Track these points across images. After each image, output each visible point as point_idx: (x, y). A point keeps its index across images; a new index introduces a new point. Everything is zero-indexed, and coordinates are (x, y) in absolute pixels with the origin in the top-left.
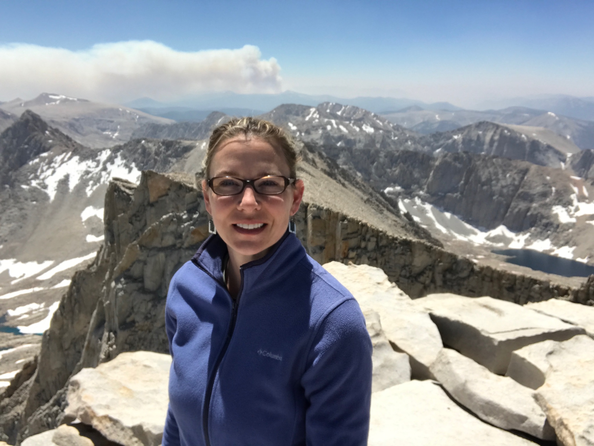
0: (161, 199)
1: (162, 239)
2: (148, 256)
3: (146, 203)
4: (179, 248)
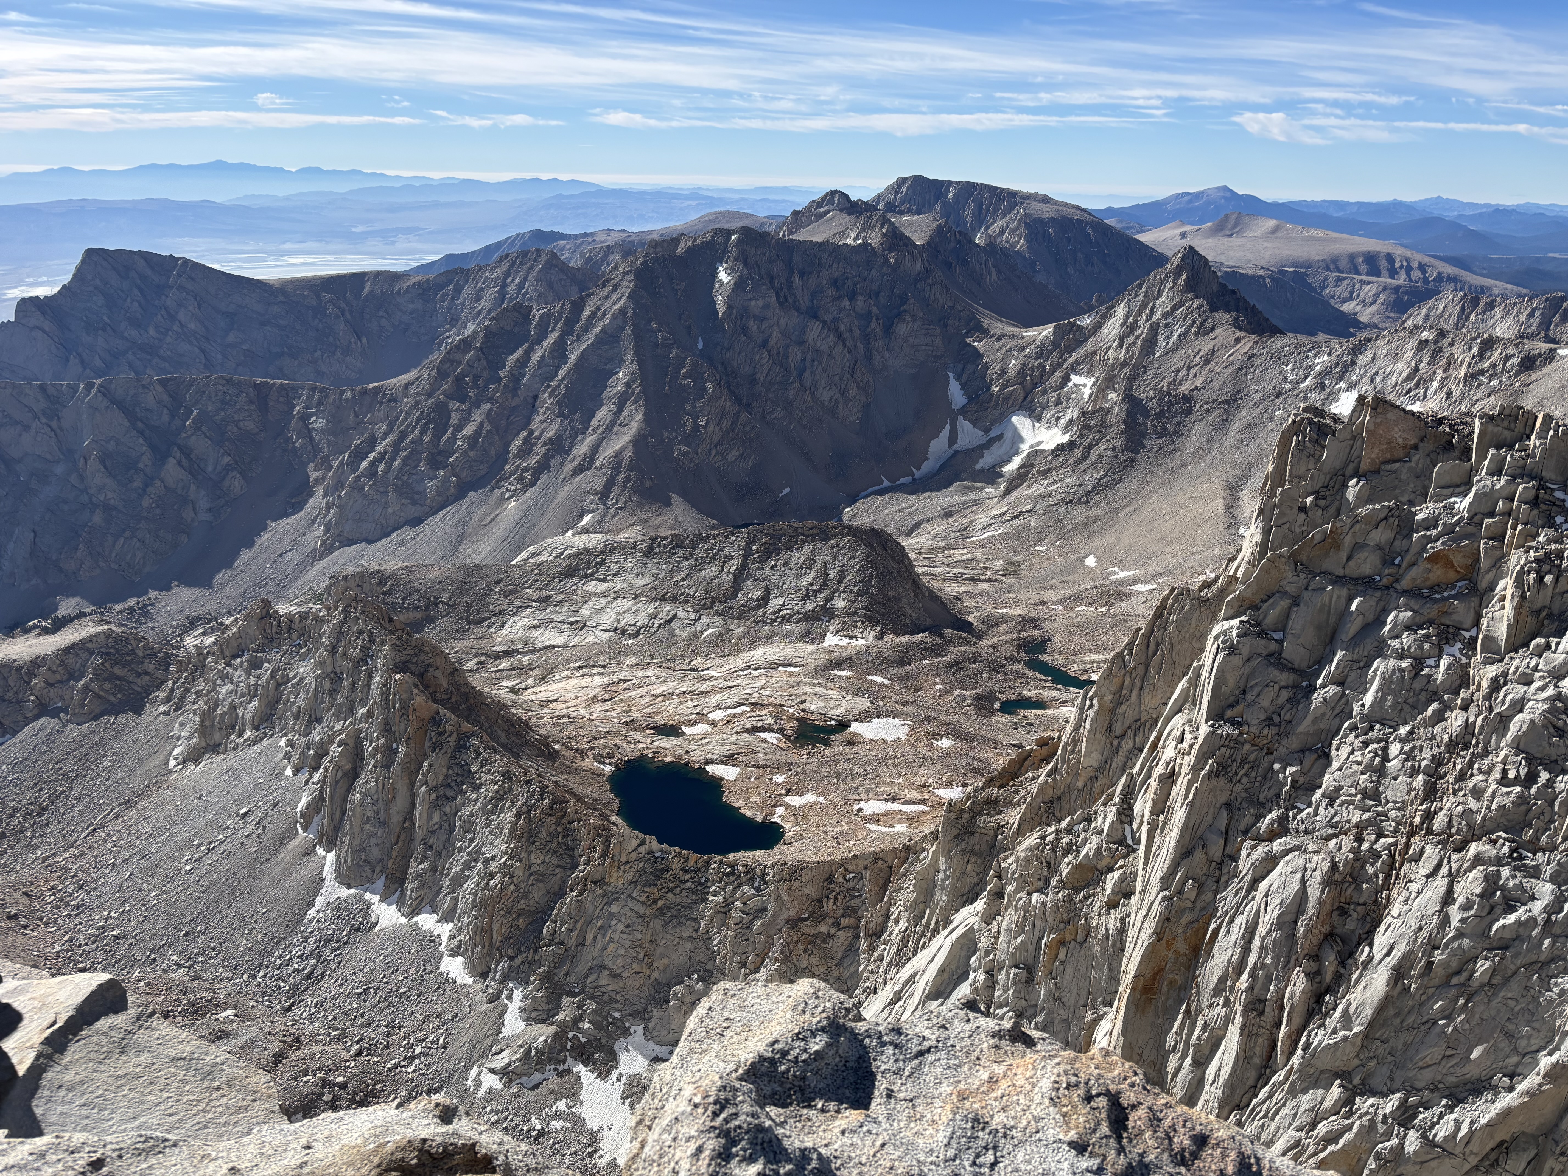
0: (1388, 467)
1: (1349, 558)
3: (1348, 472)
4: (1387, 588)
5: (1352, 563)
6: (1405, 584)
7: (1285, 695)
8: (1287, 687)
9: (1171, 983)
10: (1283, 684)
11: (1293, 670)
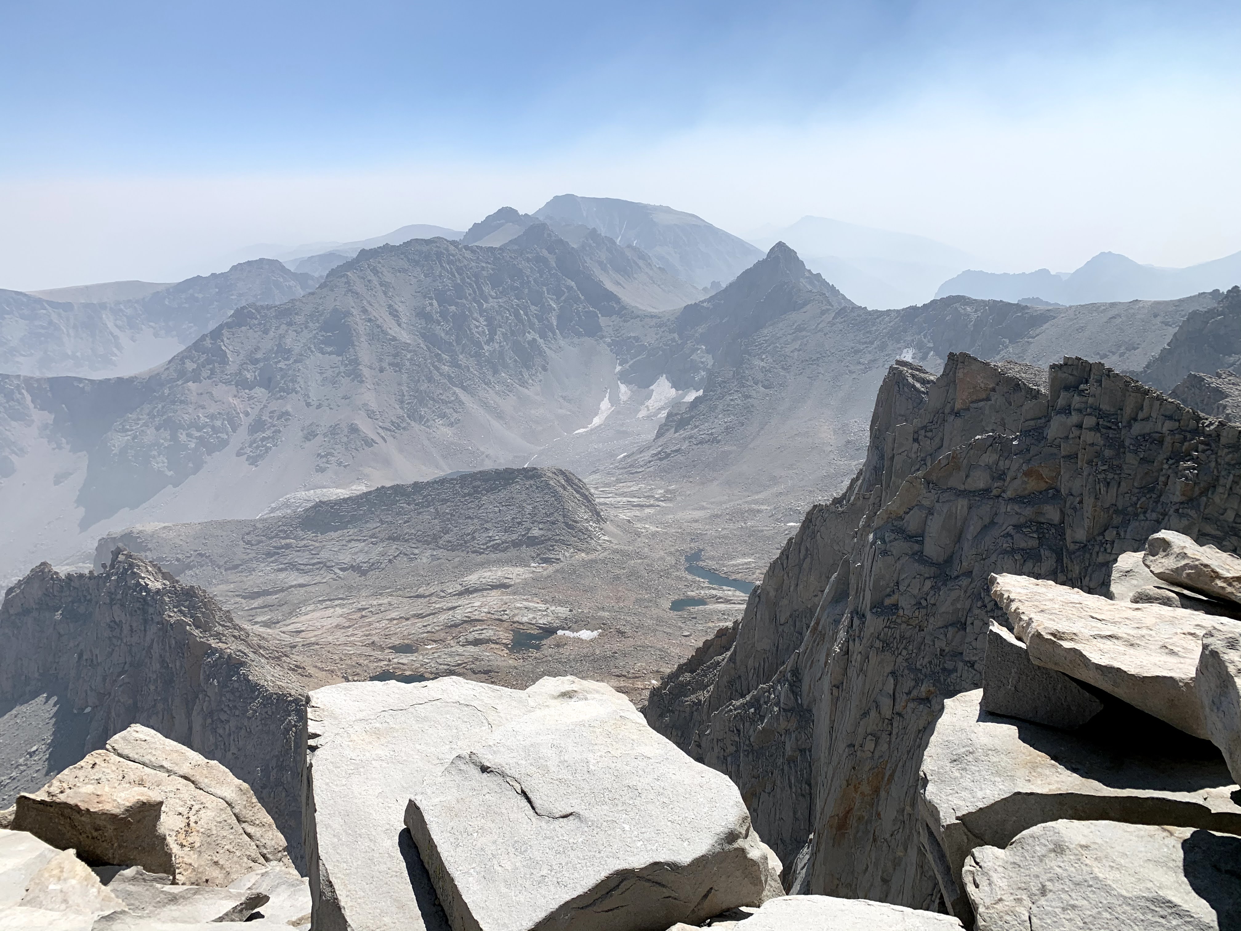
0: (975, 405)
1: (967, 477)
2: (938, 501)
3: (947, 410)
4: (998, 497)
5: (969, 480)
6: (1009, 494)
7: (928, 584)
8: (930, 578)
9: (860, 819)
10: (927, 575)
11: (932, 564)
